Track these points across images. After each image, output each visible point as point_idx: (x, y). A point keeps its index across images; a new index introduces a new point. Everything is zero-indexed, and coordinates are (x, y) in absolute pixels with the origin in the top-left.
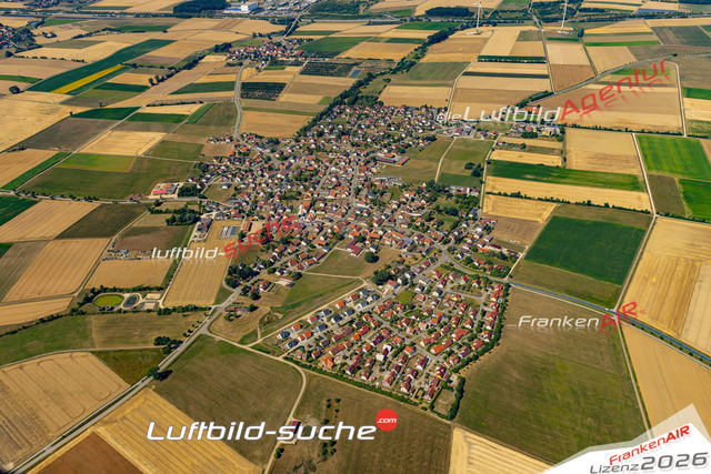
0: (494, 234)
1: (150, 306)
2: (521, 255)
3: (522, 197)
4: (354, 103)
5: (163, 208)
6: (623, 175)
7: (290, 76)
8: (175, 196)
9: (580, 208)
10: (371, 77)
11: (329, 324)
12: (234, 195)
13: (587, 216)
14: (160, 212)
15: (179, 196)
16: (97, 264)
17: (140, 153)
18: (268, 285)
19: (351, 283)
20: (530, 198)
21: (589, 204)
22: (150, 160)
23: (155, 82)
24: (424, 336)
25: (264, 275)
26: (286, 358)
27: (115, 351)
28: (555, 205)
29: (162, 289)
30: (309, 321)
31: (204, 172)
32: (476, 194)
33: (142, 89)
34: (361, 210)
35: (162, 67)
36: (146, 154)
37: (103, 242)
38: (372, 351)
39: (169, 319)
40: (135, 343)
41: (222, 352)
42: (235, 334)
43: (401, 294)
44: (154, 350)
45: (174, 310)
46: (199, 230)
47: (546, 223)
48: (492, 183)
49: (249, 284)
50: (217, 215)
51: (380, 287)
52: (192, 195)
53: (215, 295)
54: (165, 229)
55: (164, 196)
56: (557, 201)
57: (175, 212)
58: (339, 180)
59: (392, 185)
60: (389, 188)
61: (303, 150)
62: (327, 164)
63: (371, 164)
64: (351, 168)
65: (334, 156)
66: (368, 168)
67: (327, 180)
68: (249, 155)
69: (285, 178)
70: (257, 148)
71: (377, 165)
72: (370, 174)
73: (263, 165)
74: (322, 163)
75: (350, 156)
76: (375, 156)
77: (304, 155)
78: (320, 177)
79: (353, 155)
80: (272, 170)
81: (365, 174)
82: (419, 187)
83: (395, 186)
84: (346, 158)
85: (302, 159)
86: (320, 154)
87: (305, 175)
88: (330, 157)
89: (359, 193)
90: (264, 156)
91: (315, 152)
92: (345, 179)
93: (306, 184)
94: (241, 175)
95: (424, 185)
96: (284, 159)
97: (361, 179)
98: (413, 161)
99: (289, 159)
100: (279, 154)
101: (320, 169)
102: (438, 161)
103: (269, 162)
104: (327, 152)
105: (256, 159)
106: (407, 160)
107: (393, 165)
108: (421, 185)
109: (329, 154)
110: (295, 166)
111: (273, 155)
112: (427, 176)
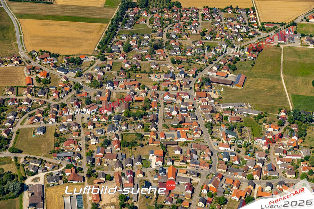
12: (57, 145)
46: (31, 205)
50: (47, 179)
58: (180, 113)
59: (245, 116)
60: (243, 120)
61: (117, 72)
62: (155, 90)
63: (206, 87)
64: (187, 94)
65: (158, 78)
66: (207, 94)
67: (164, 114)
68: (52, 82)
69: (113, 115)
70: (57, 71)
71: (214, 88)
72: (212, 101)
73: (75, 97)
74: (149, 89)
75: (176, 77)
76: (206, 76)
77: (121, 79)
78: (155, 110)
79: (181, 75)
80: (91, 103)
81: (207, 102)
82: (278, 117)
83: (249, 116)
84: (174, 82)
85: (121, 84)
86: (140, 77)
87: (135, 109)
88: (153, 80)
89: (212, 130)
90: (71, 82)
91: (133, 74)
92: (186, 110)
93: (142, 121)
94: (53, 113)
95: (283, 114)
96: (99, 86)
97: (205, 109)
98: (251, 81)
99: (104, 85)
100: (89, 79)
101: (151, 99)
102: (280, 79)
103: (81, 91)
104: (147, 73)
105: (63, 88)
106: (245, 79)
107: (232, 87)
108: (279, 114)
109: (150, 76)
110: (116, 96)
111: (81, 80)
112: (278, 101)
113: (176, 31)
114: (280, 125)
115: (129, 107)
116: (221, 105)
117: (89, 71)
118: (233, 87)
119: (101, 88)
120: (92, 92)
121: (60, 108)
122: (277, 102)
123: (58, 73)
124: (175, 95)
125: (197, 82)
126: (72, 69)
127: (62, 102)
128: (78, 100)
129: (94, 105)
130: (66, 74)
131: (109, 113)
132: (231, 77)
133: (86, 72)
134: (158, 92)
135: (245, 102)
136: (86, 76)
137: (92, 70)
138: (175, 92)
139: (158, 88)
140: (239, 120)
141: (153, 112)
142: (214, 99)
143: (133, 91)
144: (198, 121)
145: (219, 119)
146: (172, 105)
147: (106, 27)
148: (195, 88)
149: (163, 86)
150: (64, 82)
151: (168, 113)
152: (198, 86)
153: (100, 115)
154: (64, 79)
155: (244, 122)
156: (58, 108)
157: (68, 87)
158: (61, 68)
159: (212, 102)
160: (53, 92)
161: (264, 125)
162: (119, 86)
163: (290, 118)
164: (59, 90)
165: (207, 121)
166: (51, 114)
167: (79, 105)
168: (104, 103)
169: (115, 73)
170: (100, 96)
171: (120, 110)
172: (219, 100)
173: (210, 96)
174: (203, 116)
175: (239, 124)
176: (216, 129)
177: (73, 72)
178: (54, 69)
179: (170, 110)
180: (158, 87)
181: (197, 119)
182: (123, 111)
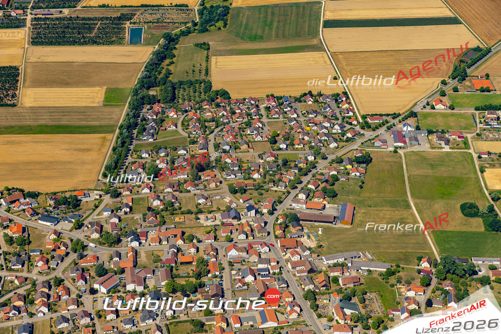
4: (172, 97)
7: (16, 51)
58: (259, 278)
59: (365, 273)
60: (362, 281)
61: (141, 215)
62: (210, 241)
63: (293, 230)
64: (266, 245)
65: (212, 220)
66: (297, 241)
67: (233, 282)
68: (33, 242)
69: (146, 291)
70: (40, 222)
71: (306, 231)
72: (308, 253)
73: (77, 264)
74: (199, 241)
75: (242, 217)
76: (289, 210)
77: (150, 227)
78: (216, 277)
79: (249, 213)
80: (107, 273)
81: (300, 255)
82: (419, 272)
83: (372, 274)
84: (239, 224)
85: (152, 236)
86: (181, 220)
87: (182, 277)
88: (205, 225)
89: (317, 303)
90: (66, 240)
91: (169, 216)
92: (267, 273)
93: (197, 297)
94: (43, 296)
95: (425, 265)
96: (115, 242)
97: (298, 268)
98: (364, 213)
99: (124, 240)
100: (96, 231)
101: (205, 257)
102: (408, 206)
103: (85, 253)
104: (192, 213)
105: (54, 250)
106: (354, 211)
107: (335, 226)
108: (418, 266)
109: (199, 219)
110: (147, 257)
111: (83, 234)
112: (412, 243)
113: (229, 139)
114: (424, 285)
115: (171, 274)
116: (323, 258)
117: (94, 217)
118: (337, 226)
119: (118, 246)
120: (105, 253)
121: (53, 287)
122: (411, 245)
123: (42, 224)
124: (245, 248)
125: (276, 223)
126: (64, 215)
127: (56, 277)
128: (83, 270)
129: (111, 277)
130: (55, 225)
131: (140, 289)
132: (331, 209)
133: (90, 219)
134: (216, 244)
135: (361, 250)
136: (90, 226)
137: (98, 215)
138: (244, 243)
139: (216, 238)
140: (357, 281)
141: (214, 280)
142: (310, 249)
143: (174, 246)
144: (290, 289)
145: (324, 283)
146: (243, 265)
147: (112, 139)
148: (277, 233)
149: (222, 234)
150: (54, 240)
151: (240, 281)
152: (281, 228)
153: (124, 293)
154: (53, 235)
155: (366, 284)
156: (50, 288)
157: (63, 248)
158: (45, 216)
159: (307, 255)
160: (37, 259)
161: (399, 286)
162: (149, 239)
163: (439, 272)
164: (48, 254)
165: (306, 290)
166: (40, 299)
167: (86, 279)
168: (128, 271)
169: (138, 216)
170: (120, 259)
171: (157, 281)
172: (318, 251)
173: (303, 244)
174: (297, 280)
175: (359, 289)
176: (323, 301)
177: (67, 222)
178: (33, 218)
179: (240, 274)
180: (215, 236)
181: (288, 286)
182: (163, 283)
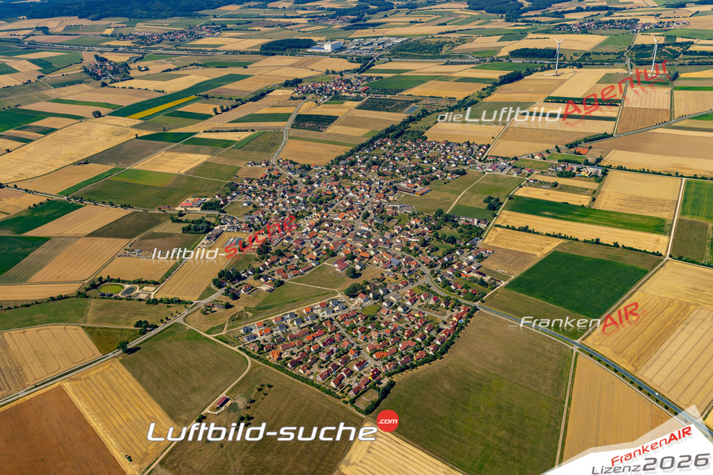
0: (485, 263)
1: (143, 296)
2: (503, 283)
3: (530, 232)
4: (397, 136)
5: (183, 218)
6: (651, 218)
7: (346, 110)
8: (199, 209)
9: (585, 246)
10: (425, 113)
11: (290, 325)
12: (251, 212)
13: (593, 253)
14: (180, 221)
15: (202, 209)
16: (113, 259)
17: (182, 172)
18: (250, 289)
19: (326, 294)
20: (538, 233)
21: (597, 242)
22: (189, 178)
23: (219, 111)
24: (374, 343)
25: (250, 281)
26: (240, 349)
27: (101, 328)
28: (562, 241)
29: (159, 284)
30: (273, 321)
31: (232, 190)
32: (483, 226)
33: (205, 117)
34: (362, 232)
35: (230, 99)
36: (187, 172)
37: (123, 242)
38: (319, 350)
39: (155, 307)
40: (119, 324)
41: (188, 339)
42: (205, 326)
43: (369, 307)
44: (133, 330)
45: (161, 301)
46: (208, 238)
47: (544, 257)
48: (506, 216)
49: (233, 287)
50: (229, 228)
51: (352, 299)
52: (214, 209)
53: (201, 292)
54: (180, 236)
55: (189, 209)
56: (565, 238)
57: (193, 222)
59: (403, 212)
60: (399, 214)
62: (348, 190)
63: (390, 192)
64: (369, 195)
65: (358, 183)
66: (384, 196)
68: (279, 178)
71: (396, 194)
75: (373, 184)
76: (398, 186)
77: (329, 181)
78: (336, 201)
80: (294, 192)
81: (380, 201)
83: (406, 213)
85: (326, 184)
86: (344, 181)
90: (292, 180)
91: (341, 179)
96: (310, 183)
97: (374, 205)
98: (433, 192)
100: (307, 179)
102: (459, 194)
103: (294, 185)
104: (352, 179)
106: (428, 191)
107: (412, 195)
109: (353, 182)
110: (317, 191)
111: (301, 180)
113: (403, 156)
120: (301, 186)
121: (271, 193)
123: (288, 173)
130: (293, 175)
132: (419, 188)
133: (309, 175)
137: (314, 174)
139: (352, 189)
147: (349, 149)
148: (380, 192)
151: (343, 204)
157: (288, 182)
159: (384, 202)
166: (262, 196)
169: (328, 177)
173: (388, 198)
177: (299, 174)
181: (362, 210)
